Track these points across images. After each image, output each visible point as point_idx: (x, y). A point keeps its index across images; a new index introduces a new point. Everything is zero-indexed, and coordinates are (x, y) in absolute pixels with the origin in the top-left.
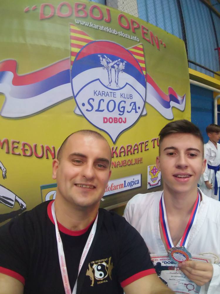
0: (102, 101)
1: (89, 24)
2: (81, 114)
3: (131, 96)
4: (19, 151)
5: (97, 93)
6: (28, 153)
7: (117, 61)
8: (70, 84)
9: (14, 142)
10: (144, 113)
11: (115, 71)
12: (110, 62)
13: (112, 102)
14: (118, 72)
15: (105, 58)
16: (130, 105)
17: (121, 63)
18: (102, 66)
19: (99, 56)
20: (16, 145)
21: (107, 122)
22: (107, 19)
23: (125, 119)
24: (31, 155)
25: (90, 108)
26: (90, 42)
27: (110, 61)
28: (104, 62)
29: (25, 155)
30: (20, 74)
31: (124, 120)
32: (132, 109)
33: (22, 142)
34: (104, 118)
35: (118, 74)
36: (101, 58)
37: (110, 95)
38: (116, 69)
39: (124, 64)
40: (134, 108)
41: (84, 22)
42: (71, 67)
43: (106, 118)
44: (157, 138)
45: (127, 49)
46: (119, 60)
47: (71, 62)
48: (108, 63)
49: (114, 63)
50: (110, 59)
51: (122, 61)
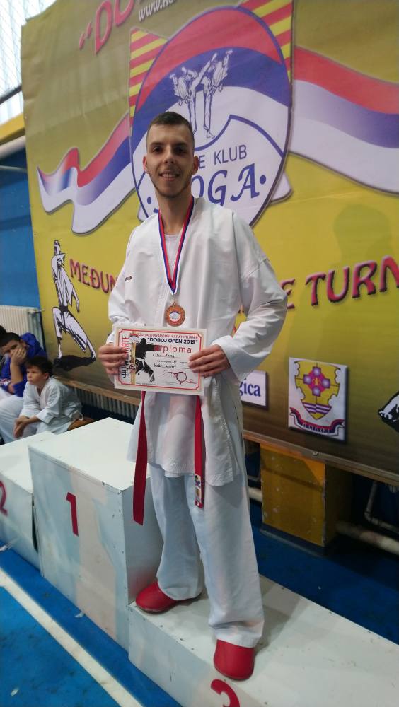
3: (242, 151)
4: (88, 280)
6: (96, 284)
7: (208, 64)
8: (130, 165)
9: (84, 267)
10: (282, 191)
11: (205, 96)
12: (193, 79)
14: (211, 94)
15: (182, 74)
16: (240, 178)
17: (220, 64)
18: (177, 99)
19: (171, 76)
20: (85, 271)
24: (98, 288)
26: (158, 54)
27: (193, 74)
28: (181, 87)
29: (93, 286)
30: (83, 167)
32: (245, 187)
33: (90, 268)
35: (211, 99)
36: (175, 81)
38: (206, 88)
39: (226, 60)
40: (249, 183)
41: (153, 4)
44: (327, 272)
45: (237, 5)
46: (215, 56)
47: (131, 118)
48: (188, 83)
49: (201, 74)
50: (193, 70)
51: (220, 58)
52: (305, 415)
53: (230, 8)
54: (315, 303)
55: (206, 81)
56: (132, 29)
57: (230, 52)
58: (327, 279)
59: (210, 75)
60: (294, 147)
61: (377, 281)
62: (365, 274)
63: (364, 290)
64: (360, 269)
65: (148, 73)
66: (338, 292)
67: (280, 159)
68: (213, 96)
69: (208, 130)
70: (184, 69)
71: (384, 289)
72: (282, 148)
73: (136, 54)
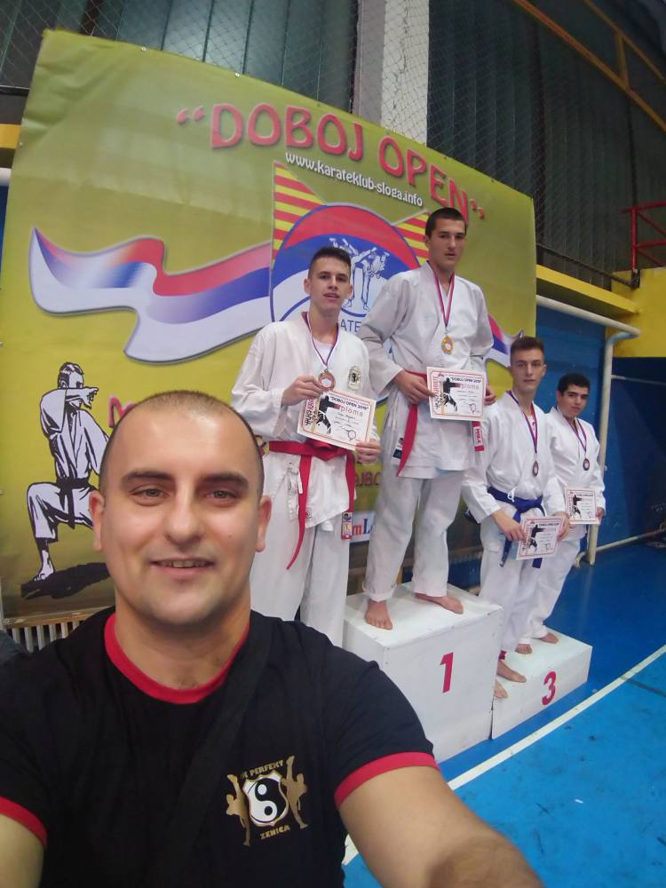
1: (316, 166)
7: (369, 252)
8: (267, 299)
11: (364, 274)
12: (353, 255)
14: (370, 276)
17: (378, 257)
19: (332, 239)
22: (355, 153)
26: (315, 208)
27: (355, 251)
30: (171, 270)
35: (369, 280)
37: (348, 327)
38: (365, 269)
39: (384, 258)
41: (305, 160)
42: (271, 263)
45: (393, 224)
46: (375, 249)
47: (274, 251)
49: (362, 256)
50: (354, 247)
51: (380, 253)
55: (365, 262)
56: (275, 161)
57: (388, 254)
59: (371, 261)
68: (372, 279)
69: (365, 303)
73: (281, 189)
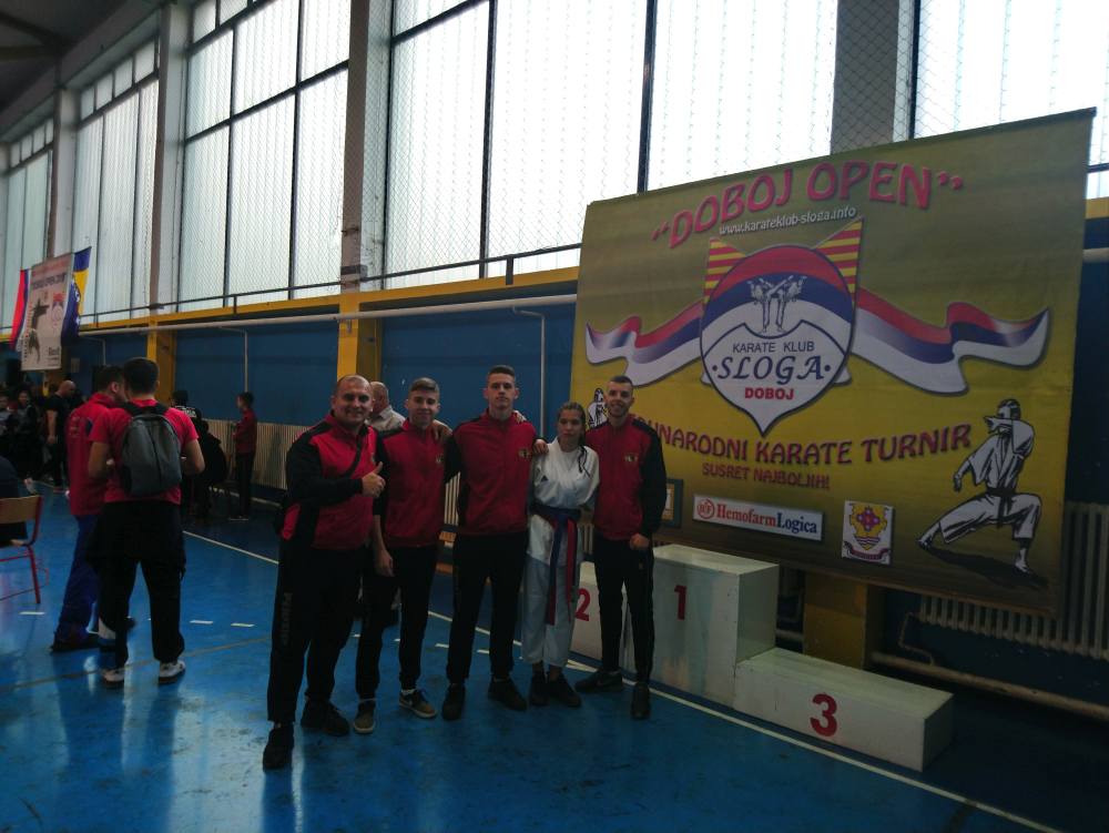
0: (746, 362)
1: (743, 227)
2: (708, 381)
3: (810, 346)
5: (739, 348)
7: (784, 281)
8: (698, 339)
10: (844, 377)
11: (779, 302)
12: (769, 289)
13: (765, 362)
14: (785, 302)
15: (759, 283)
16: (807, 364)
17: (794, 284)
18: (752, 299)
19: (750, 282)
21: (751, 396)
22: (782, 199)
23: (792, 391)
25: (724, 373)
26: (736, 263)
27: (770, 285)
28: (757, 292)
31: (788, 392)
32: (810, 371)
34: (747, 390)
35: (785, 305)
36: (752, 287)
37: (762, 349)
38: (781, 297)
40: (814, 368)
41: (735, 227)
43: (751, 390)
44: (880, 438)
45: (812, 248)
46: (791, 277)
47: (704, 305)
48: (765, 291)
49: (777, 287)
50: (769, 283)
51: (796, 279)
52: (857, 546)
53: (806, 249)
54: (869, 459)
55: (781, 292)
56: (712, 238)
57: (804, 277)
58: (880, 442)
59: (785, 289)
60: (855, 350)
61: (916, 447)
62: (907, 442)
63: (907, 453)
64: (904, 439)
65: (725, 275)
66: (888, 452)
67: (841, 356)
68: (788, 305)
69: (780, 326)
70: (761, 280)
71: (921, 453)
72: (845, 349)
73: (713, 258)
